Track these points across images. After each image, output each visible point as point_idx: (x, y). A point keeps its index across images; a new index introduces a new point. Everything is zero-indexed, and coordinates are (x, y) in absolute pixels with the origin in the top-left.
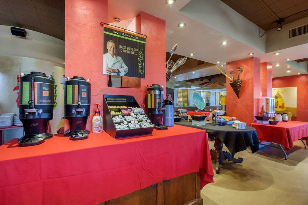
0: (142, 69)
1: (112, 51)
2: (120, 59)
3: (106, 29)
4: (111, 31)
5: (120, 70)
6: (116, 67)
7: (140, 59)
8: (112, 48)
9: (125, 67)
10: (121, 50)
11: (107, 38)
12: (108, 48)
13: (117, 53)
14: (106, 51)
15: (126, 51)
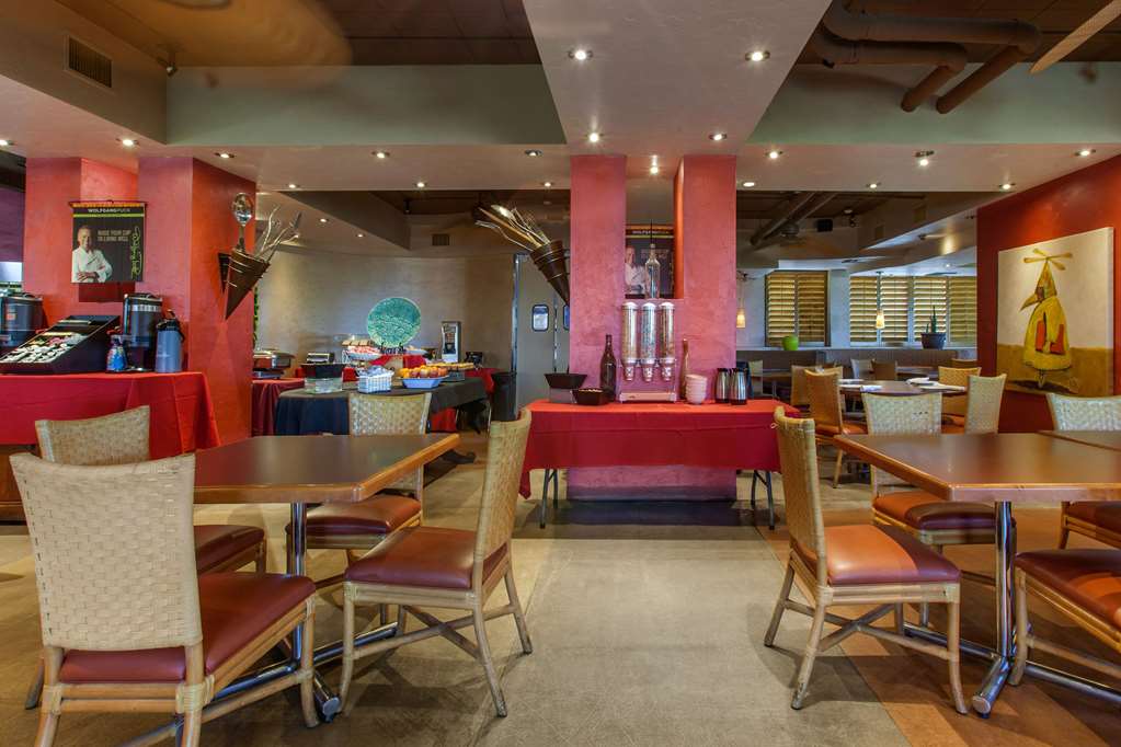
0: (138, 265)
1: (86, 243)
2: (99, 253)
3: (77, 210)
4: (85, 210)
5: (99, 272)
6: (93, 269)
7: (134, 248)
8: (86, 239)
9: (108, 267)
10: (100, 239)
11: (78, 224)
12: (80, 239)
13: (93, 245)
14: (76, 245)
15: (108, 239)
